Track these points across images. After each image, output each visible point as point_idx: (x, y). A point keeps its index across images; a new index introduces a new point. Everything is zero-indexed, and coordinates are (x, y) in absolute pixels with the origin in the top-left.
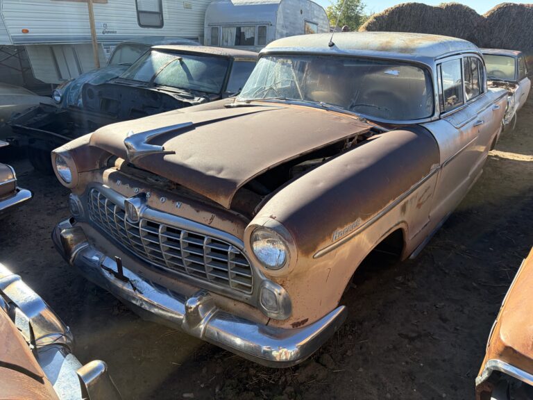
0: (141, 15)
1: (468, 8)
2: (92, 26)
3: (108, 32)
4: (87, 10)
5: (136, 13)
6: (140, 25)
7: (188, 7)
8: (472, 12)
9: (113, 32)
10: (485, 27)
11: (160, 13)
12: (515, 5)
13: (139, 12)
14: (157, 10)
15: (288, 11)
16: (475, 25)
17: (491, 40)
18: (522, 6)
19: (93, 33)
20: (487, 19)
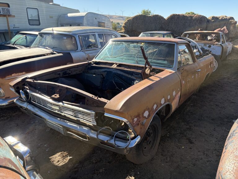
0: (30, 21)
1: (160, 16)
2: (8, 26)
3: (16, 28)
4: (6, 20)
5: (28, 20)
6: (29, 24)
7: (51, 17)
8: (162, 18)
9: (18, 28)
10: (166, 23)
11: (39, 20)
12: (177, 15)
13: (29, 20)
14: (37, 19)
15: (89, 18)
16: (163, 22)
17: (169, 28)
18: (179, 15)
19: (9, 28)
20: (167, 20)
